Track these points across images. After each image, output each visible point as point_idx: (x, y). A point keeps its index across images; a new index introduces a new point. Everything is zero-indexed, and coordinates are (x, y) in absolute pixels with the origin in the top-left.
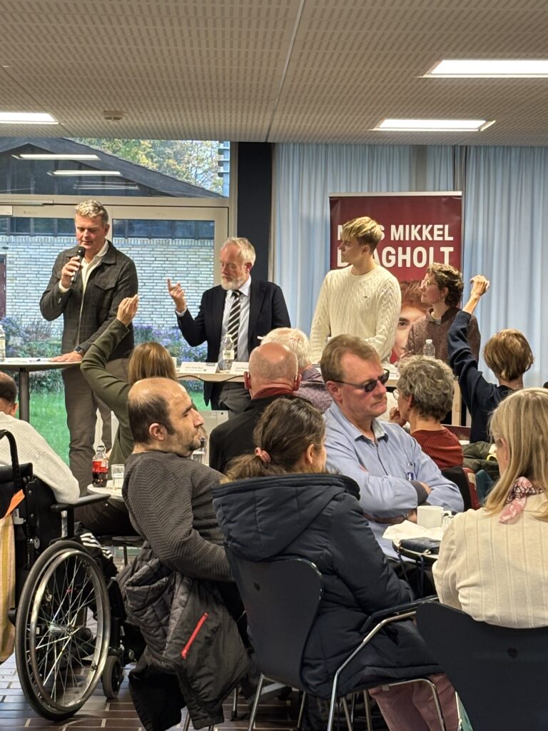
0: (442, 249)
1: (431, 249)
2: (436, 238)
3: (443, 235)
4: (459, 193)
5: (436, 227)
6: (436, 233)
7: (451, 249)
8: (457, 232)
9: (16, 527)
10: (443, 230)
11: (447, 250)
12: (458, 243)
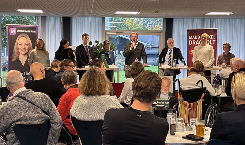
0: (213, 41)
1: (211, 41)
2: (212, 38)
3: (213, 38)
4: (217, 29)
5: (212, 36)
6: (212, 37)
7: (215, 41)
8: (216, 37)
9: (202, 101)
10: (213, 36)
11: (214, 41)
12: (216, 39)
